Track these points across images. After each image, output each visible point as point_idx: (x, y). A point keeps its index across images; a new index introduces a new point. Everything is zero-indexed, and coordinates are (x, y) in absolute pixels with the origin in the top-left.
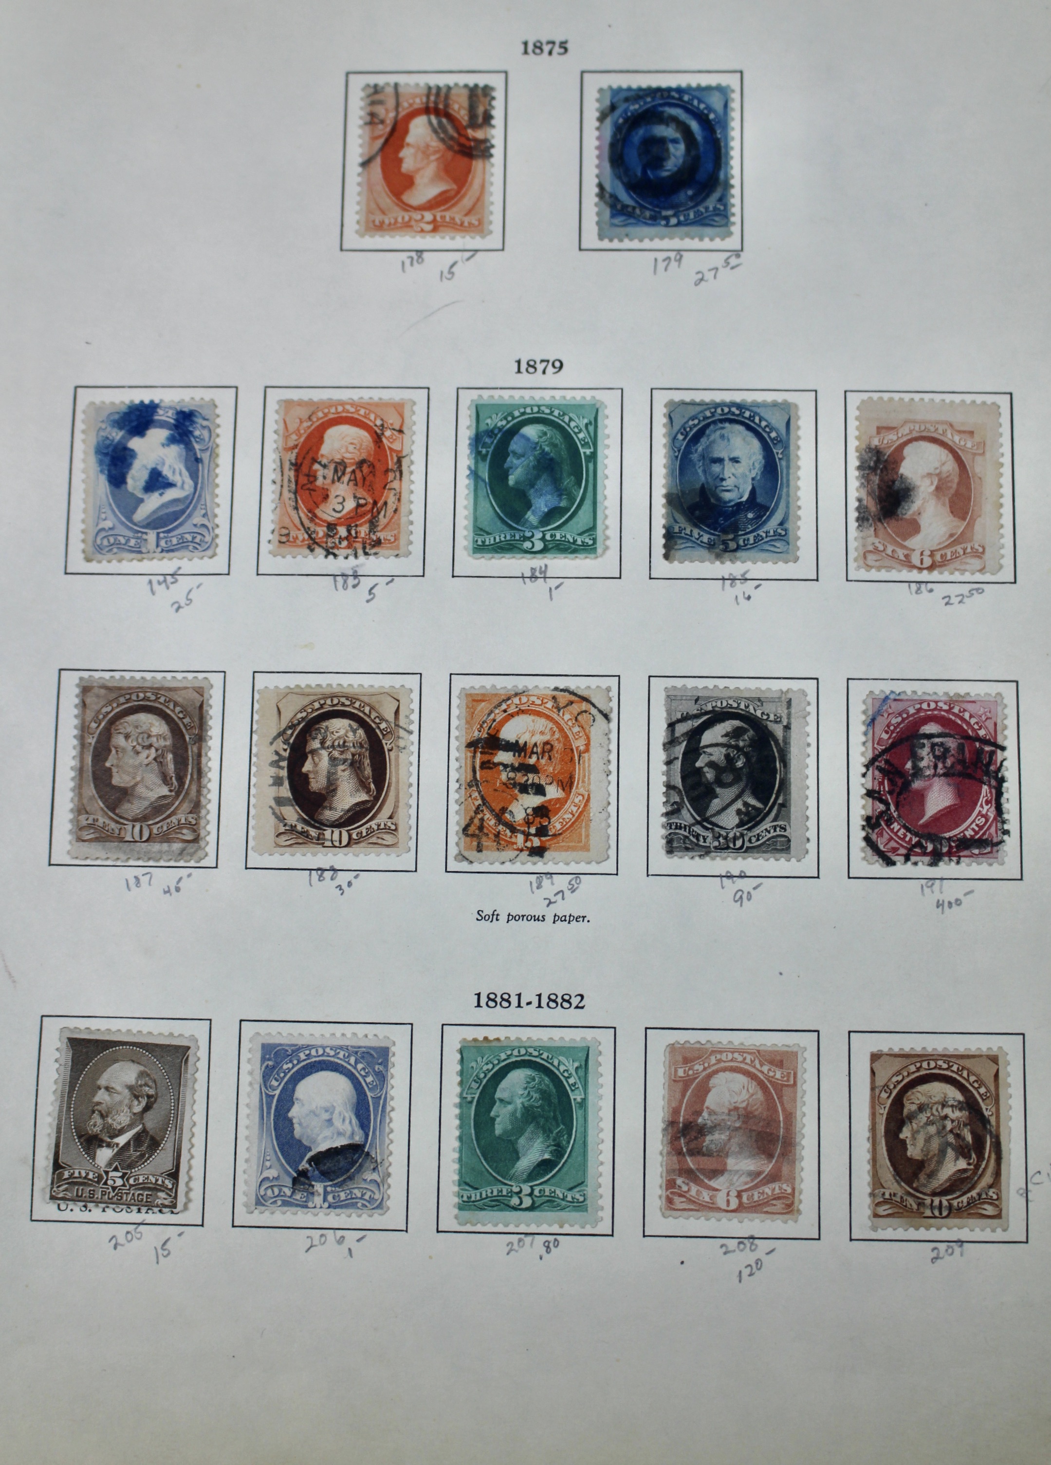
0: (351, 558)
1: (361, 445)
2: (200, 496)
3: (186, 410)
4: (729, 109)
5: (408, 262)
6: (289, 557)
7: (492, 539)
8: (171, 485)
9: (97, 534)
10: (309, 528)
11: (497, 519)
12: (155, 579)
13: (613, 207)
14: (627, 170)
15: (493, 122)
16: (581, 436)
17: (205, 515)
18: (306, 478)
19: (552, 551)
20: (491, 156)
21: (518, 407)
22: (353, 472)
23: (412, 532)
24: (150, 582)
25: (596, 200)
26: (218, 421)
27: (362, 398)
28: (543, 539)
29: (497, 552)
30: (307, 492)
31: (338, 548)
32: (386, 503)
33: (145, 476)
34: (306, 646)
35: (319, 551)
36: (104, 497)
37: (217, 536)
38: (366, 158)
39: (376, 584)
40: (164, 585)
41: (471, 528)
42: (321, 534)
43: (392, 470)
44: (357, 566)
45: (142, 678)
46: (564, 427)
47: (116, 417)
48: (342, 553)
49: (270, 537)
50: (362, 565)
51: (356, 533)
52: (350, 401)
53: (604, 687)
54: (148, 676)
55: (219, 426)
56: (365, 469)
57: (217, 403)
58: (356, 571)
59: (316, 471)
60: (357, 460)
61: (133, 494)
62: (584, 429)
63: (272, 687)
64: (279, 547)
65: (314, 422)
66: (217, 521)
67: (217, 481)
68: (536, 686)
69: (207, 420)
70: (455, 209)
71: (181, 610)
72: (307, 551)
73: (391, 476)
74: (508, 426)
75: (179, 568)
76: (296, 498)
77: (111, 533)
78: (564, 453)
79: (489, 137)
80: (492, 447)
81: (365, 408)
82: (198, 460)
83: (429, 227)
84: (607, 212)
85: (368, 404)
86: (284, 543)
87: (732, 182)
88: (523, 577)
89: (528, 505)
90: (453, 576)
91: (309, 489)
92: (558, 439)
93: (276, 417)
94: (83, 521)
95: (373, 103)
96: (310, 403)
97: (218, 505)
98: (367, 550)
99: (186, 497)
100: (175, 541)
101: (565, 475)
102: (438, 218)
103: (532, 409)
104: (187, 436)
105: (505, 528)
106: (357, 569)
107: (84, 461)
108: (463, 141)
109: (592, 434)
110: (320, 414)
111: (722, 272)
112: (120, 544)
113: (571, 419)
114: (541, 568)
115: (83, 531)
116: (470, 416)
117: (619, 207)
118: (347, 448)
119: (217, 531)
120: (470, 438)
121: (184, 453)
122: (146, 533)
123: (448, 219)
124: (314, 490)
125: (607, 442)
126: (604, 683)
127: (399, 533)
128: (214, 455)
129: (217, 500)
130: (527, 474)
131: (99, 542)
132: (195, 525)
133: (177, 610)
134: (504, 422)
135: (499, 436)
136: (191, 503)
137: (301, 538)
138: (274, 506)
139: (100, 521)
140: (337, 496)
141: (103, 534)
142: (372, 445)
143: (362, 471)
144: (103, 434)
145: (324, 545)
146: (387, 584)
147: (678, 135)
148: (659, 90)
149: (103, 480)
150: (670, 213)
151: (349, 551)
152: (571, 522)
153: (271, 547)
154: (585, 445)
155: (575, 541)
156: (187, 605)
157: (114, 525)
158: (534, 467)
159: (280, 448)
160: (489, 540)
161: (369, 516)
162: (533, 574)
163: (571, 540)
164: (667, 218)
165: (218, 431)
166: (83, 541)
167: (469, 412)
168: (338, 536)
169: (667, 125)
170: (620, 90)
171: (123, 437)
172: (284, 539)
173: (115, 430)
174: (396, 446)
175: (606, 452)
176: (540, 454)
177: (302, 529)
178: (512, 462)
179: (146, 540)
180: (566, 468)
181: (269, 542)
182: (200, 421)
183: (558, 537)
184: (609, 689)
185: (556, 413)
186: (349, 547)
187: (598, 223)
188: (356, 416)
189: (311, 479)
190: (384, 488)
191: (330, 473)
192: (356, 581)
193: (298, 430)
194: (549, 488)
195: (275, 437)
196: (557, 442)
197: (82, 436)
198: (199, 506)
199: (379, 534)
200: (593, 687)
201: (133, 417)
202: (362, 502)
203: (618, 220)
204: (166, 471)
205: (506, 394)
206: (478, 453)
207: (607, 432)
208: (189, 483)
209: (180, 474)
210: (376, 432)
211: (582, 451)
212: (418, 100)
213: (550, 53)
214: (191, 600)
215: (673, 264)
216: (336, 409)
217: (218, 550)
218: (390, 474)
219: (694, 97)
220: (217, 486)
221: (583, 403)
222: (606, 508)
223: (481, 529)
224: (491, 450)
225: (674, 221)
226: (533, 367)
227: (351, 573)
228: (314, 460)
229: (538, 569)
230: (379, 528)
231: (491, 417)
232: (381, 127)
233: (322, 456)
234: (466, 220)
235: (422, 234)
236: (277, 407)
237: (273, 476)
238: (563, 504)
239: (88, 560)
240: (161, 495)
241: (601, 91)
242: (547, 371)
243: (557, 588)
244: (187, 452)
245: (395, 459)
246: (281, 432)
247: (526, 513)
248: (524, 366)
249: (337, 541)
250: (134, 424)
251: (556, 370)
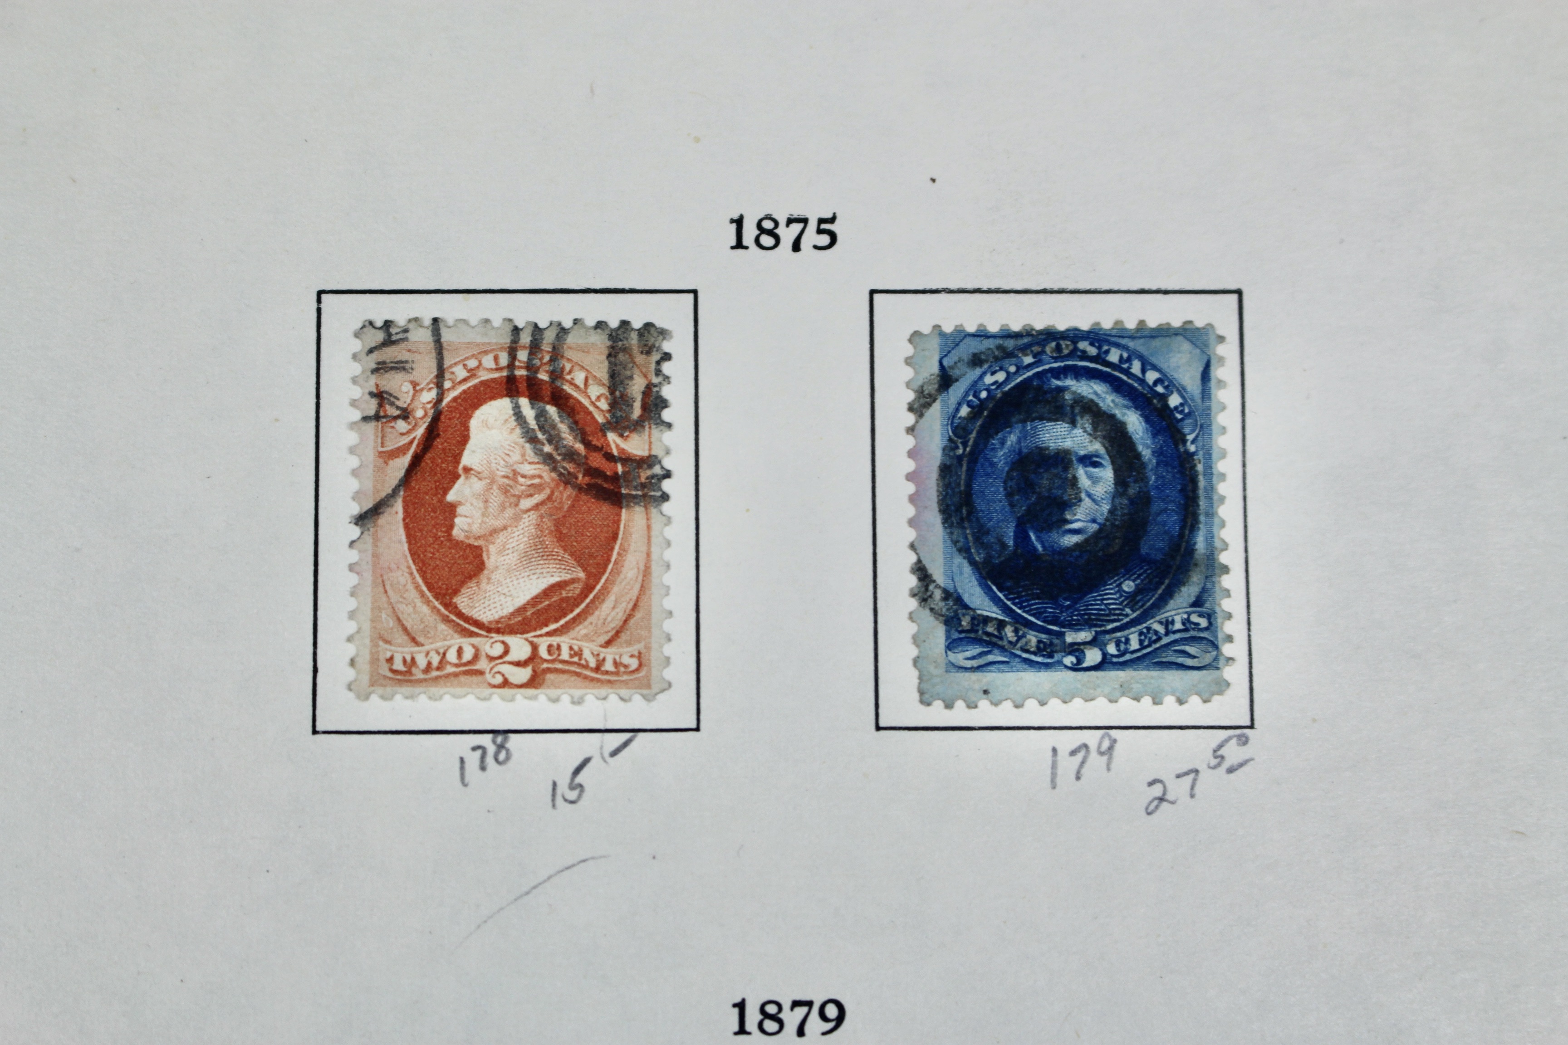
4: (1213, 383)
5: (473, 760)
13: (950, 622)
14: (981, 532)
15: (667, 415)
20: (665, 497)
25: (913, 603)
38: (369, 505)
70: (581, 630)
79: (657, 451)
83: (523, 674)
84: (939, 634)
87: (1224, 558)
95: (381, 368)
102: (543, 653)
108: (597, 461)
111: (1206, 776)
117: (965, 623)
123: (565, 655)
147: (1097, 447)
148: (1050, 335)
150: (1084, 636)
164: (1076, 649)
169: (1073, 423)
170: (960, 336)
187: (916, 662)
203: (960, 657)
212: (488, 361)
213: (796, 247)
215: (1096, 761)
219: (1134, 354)
225: (1093, 656)
226: (774, 1018)
232: (401, 425)
234: (610, 655)
235: (506, 691)
241: (915, 337)
242: (807, 1028)
248: (753, 1017)
251: (830, 1025)
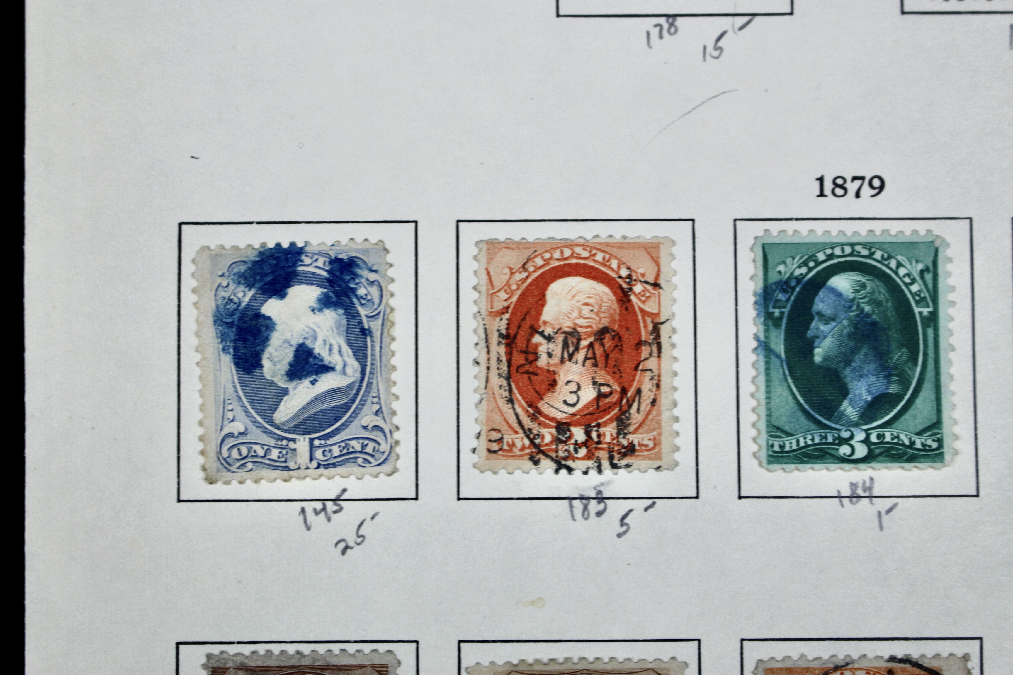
0: (593, 473)
1: (600, 306)
2: (369, 384)
3: (344, 256)
5: (655, 32)
6: (503, 472)
7: (794, 442)
8: (327, 369)
9: (222, 442)
10: (530, 430)
11: (799, 414)
12: (309, 506)
16: (915, 288)
17: (377, 413)
18: (523, 356)
19: (880, 458)
21: (823, 246)
22: (591, 346)
23: (677, 433)
24: (303, 511)
26: (391, 273)
27: (597, 236)
28: (866, 441)
29: (803, 462)
30: (526, 376)
31: (574, 459)
32: (639, 391)
33: (289, 355)
34: (533, 603)
35: (547, 465)
36: (230, 386)
37: (397, 443)
39: (631, 511)
40: (323, 514)
41: (762, 425)
42: (548, 439)
43: (646, 342)
44: (602, 484)
45: (298, 653)
46: (890, 277)
47: (242, 268)
48: (579, 465)
49: (475, 443)
50: (608, 483)
51: (599, 436)
52: (581, 241)
53: (960, 654)
54: (306, 649)
55: (393, 280)
56: (608, 342)
57: (388, 246)
58: (600, 492)
59: (537, 345)
60: (595, 328)
61: (272, 383)
62: (918, 278)
63: (486, 663)
64: (488, 459)
65: (530, 274)
66: (396, 420)
67: (394, 361)
68: (864, 656)
69: (376, 271)
71: (349, 551)
72: (530, 464)
73: (645, 351)
74: (810, 275)
75: (344, 490)
76: (509, 385)
77: (242, 440)
78: (891, 313)
80: (789, 307)
81: (603, 251)
82: (365, 332)
85: (608, 245)
86: (495, 452)
88: (840, 497)
89: (844, 392)
90: (740, 497)
91: (527, 372)
92: (882, 294)
93: (475, 266)
94: (201, 423)
96: (522, 245)
97: (397, 398)
98: (615, 461)
99: (350, 386)
100: (336, 451)
101: (894, 346)
103: (843, 250)
104: (348, 296)
105: (813, 426)
106: (601, 488)
107: (197, 334)
109: (930, 286)
110: (539, 261)
112: (256, 456)
113: (899, 265)
114: (864, 482)
115: (201, 439)
116: (754, 261)
118: (580, 311)
119: (397, 436)
120: (755, 294)
121: (344, 322)
122: (294, 440)
124: (536, 374)
125: (951, 297)
126: (959, 648)
127: (660, 435)
128: (387, 324)
129: (394, 390)
130: (840, 345)
131: (225, 454)
132: (365, 427)
133: (344, 552)
134: (804, 270)
135: (798, 289)
136: (357, 394)
137: (519, 445)
138: (477, 397)
139: (226, 423)
140: (569, 382)
141: (231, 442)
142: (616, 306)
143: (603, 345)
144: (223, 294)
145: (553, 455)
146: (646, 509)
149: (227, 360)
151: (590, 463)
152: (906, 416)
153: (475, 458)
154: (921, 302)
155: (912, 443)
156: (359, 544)
157: (246, 429)
158: (849, 335)
159: (483, 311)
160: (790, 444)
161: (616, 410)
162: (853, 491)
163: (907, 442)
165: (392, 287)
166: (202, 453)
167: (752, 255)
168: (573, 441)
171: (253, 299)
172: (495, 447)
173: (242, 288)
174: (650, 307)
175: (951, 311)
176: (857, 316)
177: (521, 431)
178: (818, 329)
179: (294, 450)
180: (894, 335)
181: (474, 451)
182: (365, 273)
183: (888, 439)
184: (966, 658)
185: (878, 255)
186: (588, 457)
188: (591, 263)
189: (531, 357)
190: (636, 368)
191: (557, 348)
192: (601, 507)
193: (508, 284)
194: (871, 367)
195: (476, 295)
196: (881, 298)
197: (194, 298)
198: (370, 398)
199: (631, 437)
200: (945, 654)
201: (267, 269)
202: (605, 389)
204: (319, 349)
205: (804, 227)
206: (769, 316)
207: (951, 281)
208: (353, 365)
209: (340, 352)
210: (620, 287)
211: (917, 310)
214: (363, 536)
216: (562, 252)
217: (399, 464)
218: (643, 348)
220: (394, 368)
221: (915, 239)
222: (953, 394)
223: (778, 429)
224: (786, 310)
226: (841, 187)
227: (593, 494)
228: (534, 330)
229: (860, 485)
230: (631, 429)
231: (784, 262)
233: (545, 323)
236: (475, 251)
237: (475, 354)
238: (893, 389)
239: (211, 481)
240: (313, 383)
242: (862, 193)
243: (889, 511)
244: (348, 320)
245: (650, 327)
246: (483, 289)
247: (841, 405)
248: (828, 186)
249: (572, 448)
250: (269, 278)
251: (875, 191)
